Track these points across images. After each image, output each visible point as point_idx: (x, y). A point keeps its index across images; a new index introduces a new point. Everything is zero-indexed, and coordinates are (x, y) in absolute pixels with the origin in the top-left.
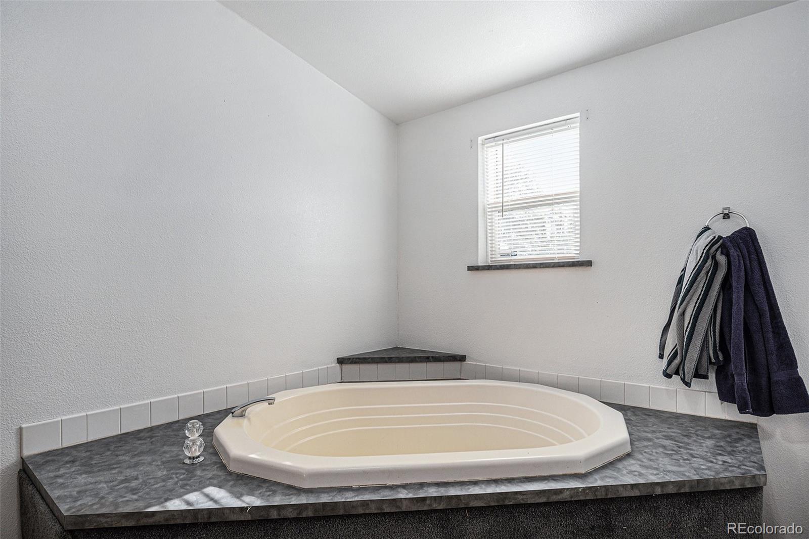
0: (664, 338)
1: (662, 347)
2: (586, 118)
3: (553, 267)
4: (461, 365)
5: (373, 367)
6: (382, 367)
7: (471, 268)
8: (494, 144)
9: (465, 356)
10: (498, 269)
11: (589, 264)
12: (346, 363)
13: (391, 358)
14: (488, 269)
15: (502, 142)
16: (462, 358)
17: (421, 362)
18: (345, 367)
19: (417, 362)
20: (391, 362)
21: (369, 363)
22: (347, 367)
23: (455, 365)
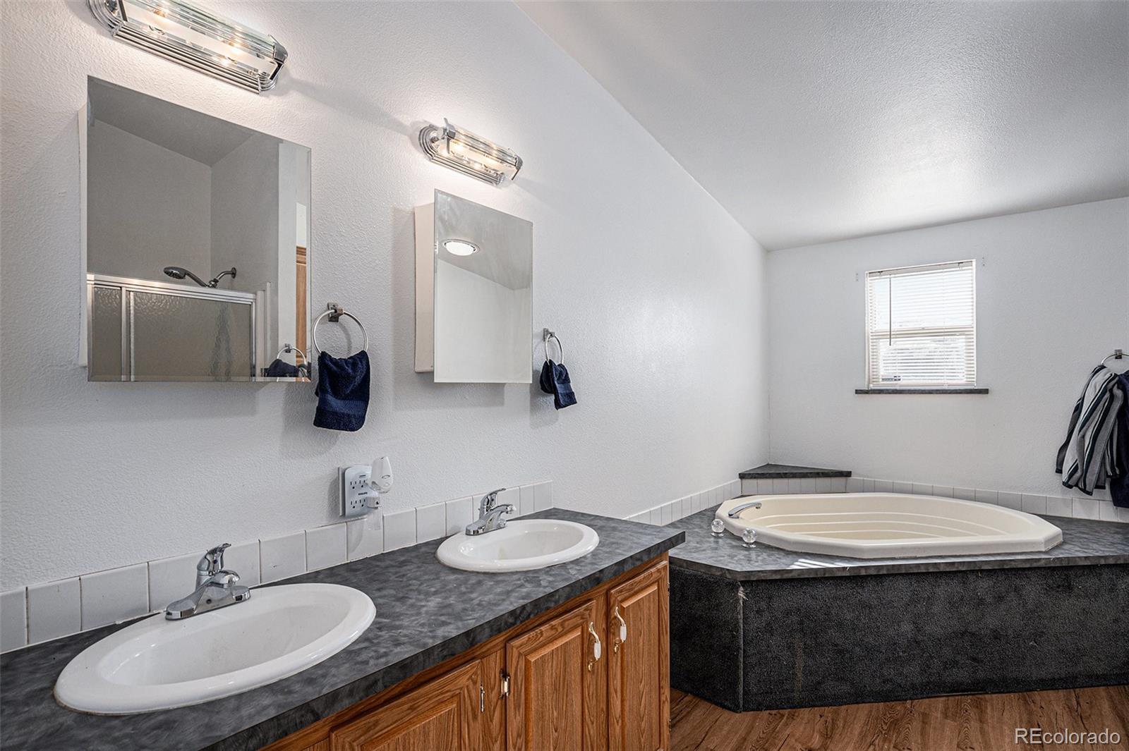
0: (1061, 456)
1: (1060, 463)
2: (982, 264)
3: (950, 393)
4: (846, 480)
5: (769, 481)
6: (777, 481)
7: (858, 392)
8: (878, 277)
9: (851, 472)
10: (890, 393)
11: (986, 391)
12: (747, 478)
13: (786, 473)
14: (879, 393)
15: (889, 276)
16: (848, 474)
17: (812, 477)
18: (744, 481)
19: (809, 477)
20: (786, 477)
21: (766, 478)
22: (747, 482)
23: (841, 480)
